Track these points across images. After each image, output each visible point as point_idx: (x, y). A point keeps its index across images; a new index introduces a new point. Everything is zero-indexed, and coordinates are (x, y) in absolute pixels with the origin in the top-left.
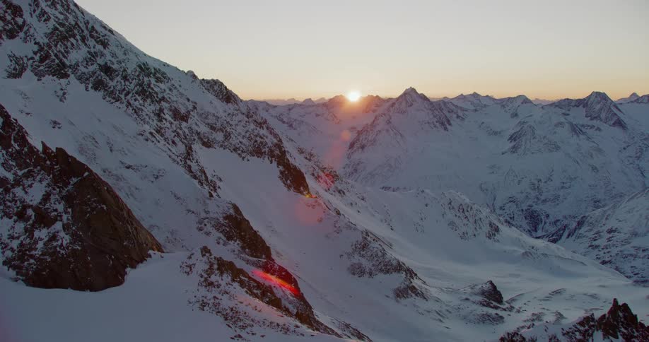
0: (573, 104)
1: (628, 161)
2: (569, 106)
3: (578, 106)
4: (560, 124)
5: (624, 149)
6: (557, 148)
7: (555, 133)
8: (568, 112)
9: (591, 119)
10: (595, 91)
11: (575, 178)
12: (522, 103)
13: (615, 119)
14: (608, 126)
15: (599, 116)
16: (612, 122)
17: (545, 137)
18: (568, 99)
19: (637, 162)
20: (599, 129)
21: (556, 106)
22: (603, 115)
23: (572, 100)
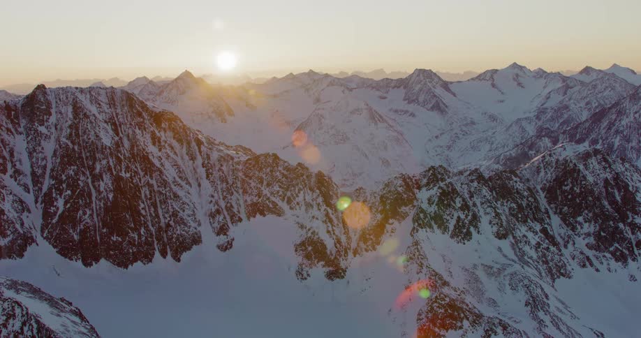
0: (393, 85)
1: (436, 151)
2: (387, 86)
3: (399, 87)
4: (356, 111)
5: (437, 137)
6: (345, 139)
7: (350, 121)
8: (385, 95)
9: (409, 103)
10: (419, 68)
11: (360, 174)
12: (328, 86)
13: (434, 101)
14: (425, 110)
15: (417, 99)
16: (431, 105)
17: (332, 127)
18: (387, 79)
19: (447, 152)
20: (413, 115)
21: (373, 88)
22: (421, 99)
23: (392, 80)
